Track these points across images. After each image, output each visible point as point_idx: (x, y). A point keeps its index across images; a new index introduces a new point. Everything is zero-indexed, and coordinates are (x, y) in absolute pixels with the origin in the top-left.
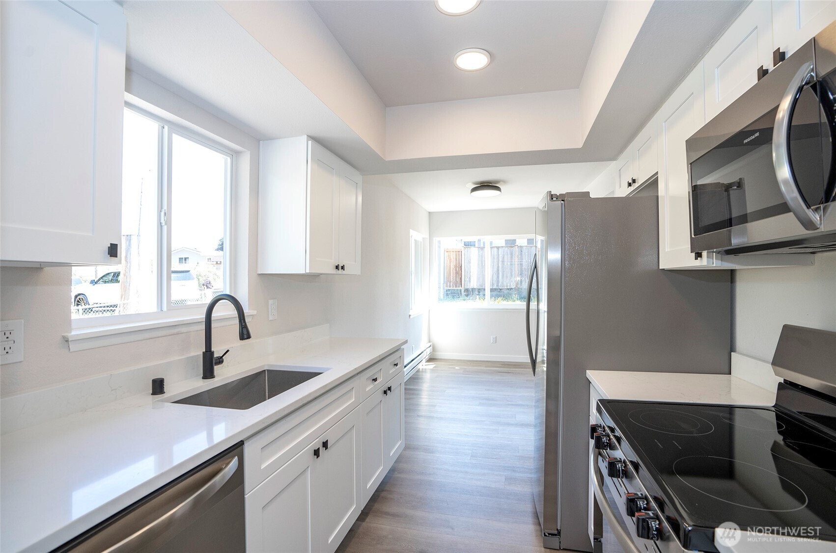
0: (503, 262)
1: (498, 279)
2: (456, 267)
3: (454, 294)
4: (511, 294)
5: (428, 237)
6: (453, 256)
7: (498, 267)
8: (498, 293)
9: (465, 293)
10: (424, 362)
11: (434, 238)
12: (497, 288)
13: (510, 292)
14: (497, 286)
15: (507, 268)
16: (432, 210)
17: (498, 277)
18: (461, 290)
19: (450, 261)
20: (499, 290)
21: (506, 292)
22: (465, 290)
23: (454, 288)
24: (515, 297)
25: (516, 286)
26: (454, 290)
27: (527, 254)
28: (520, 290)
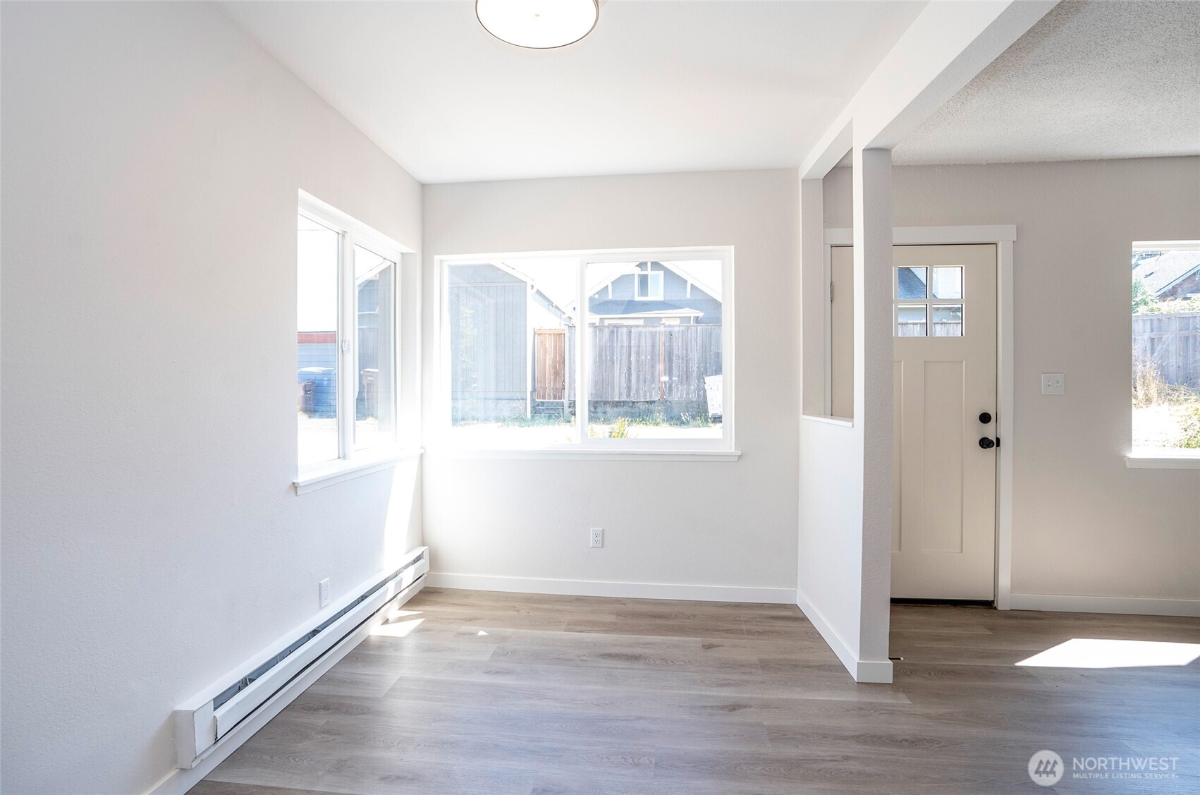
0: (638, 354)
1: (630, 383)
2: (554, 361)
3: (551, 412)
4: (650, 412)
5: (413, 249)
6: (550, 343)
7: (630, 362)
8: (629, 410)
9: (571, 409)
10: (393, 611)
11: (437, 258)
12: (628, 400)
13: (652, 407)
14: (628, 395)
15: (645, 365)
16: (428, 176)
17: (629, 380)
18: (563, 403)
19: (545, 352)
20: (631, 404)
21: (643, 407)
22: (570, 404)
23: (552, 400)
24: (660, 416)
25: (662, 397)
26: (552, 403)
27: (680, 340)
28: (668, 403)
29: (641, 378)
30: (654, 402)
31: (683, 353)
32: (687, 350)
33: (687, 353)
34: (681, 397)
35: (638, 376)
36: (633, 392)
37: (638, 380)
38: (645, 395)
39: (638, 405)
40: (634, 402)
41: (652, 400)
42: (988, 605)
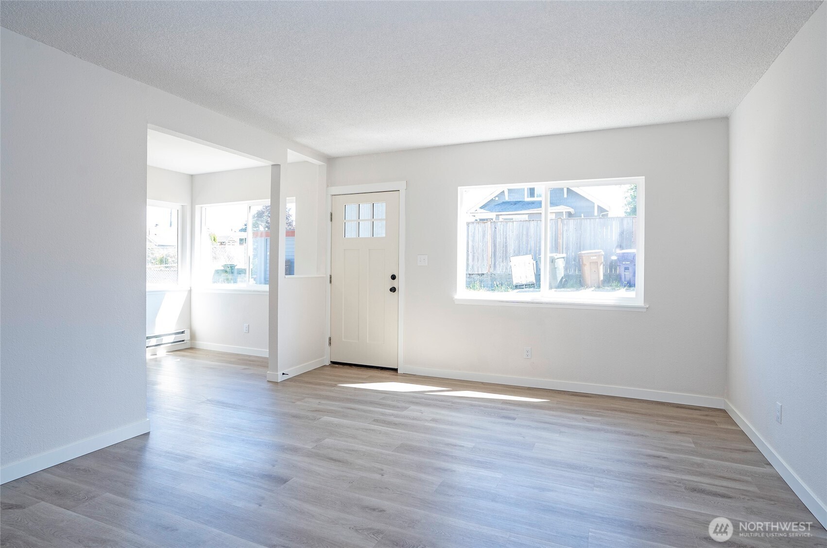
28: (493, 275)
29: (476, 258)
30: (483, 274)
31: (504, 240)
32: (506, 238)
33: (506, 240)
34: (502, 271)
35: (474, 256)
36: (470, 267)
37: (473, 260)
38: (478, 270)
39: (473, 276)
40: (470, 274)
41: (483, 273)
42: (396, 370)
